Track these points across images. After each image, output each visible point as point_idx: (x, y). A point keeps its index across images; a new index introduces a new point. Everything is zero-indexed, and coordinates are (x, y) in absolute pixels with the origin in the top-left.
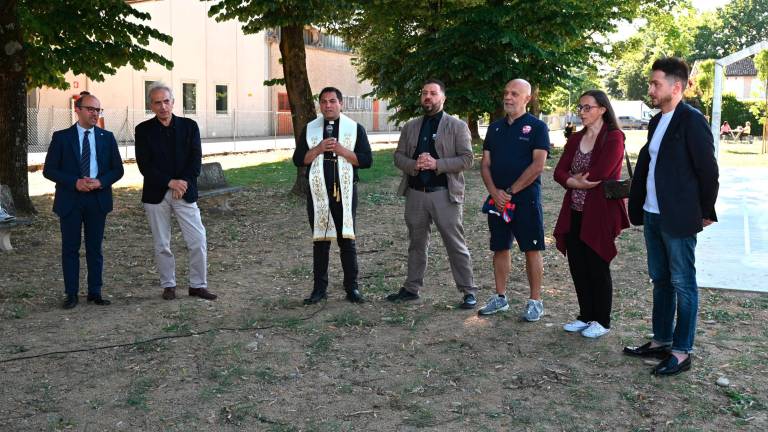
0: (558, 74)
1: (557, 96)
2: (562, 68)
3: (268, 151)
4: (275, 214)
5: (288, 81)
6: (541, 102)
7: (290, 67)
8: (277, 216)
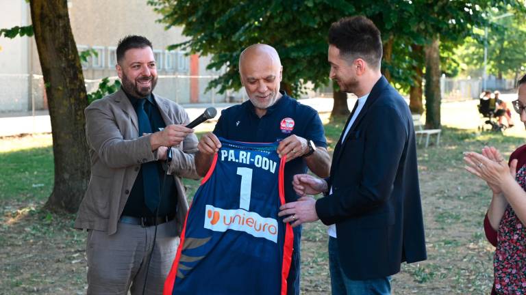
0: (469, 19)
1: (467, 48)
2: (474, 10)
3: (22, 135)
4: (12, 245)
5: (39, 29)
6: (443, 60)
7: (42, 8)
8: (18, 250)
